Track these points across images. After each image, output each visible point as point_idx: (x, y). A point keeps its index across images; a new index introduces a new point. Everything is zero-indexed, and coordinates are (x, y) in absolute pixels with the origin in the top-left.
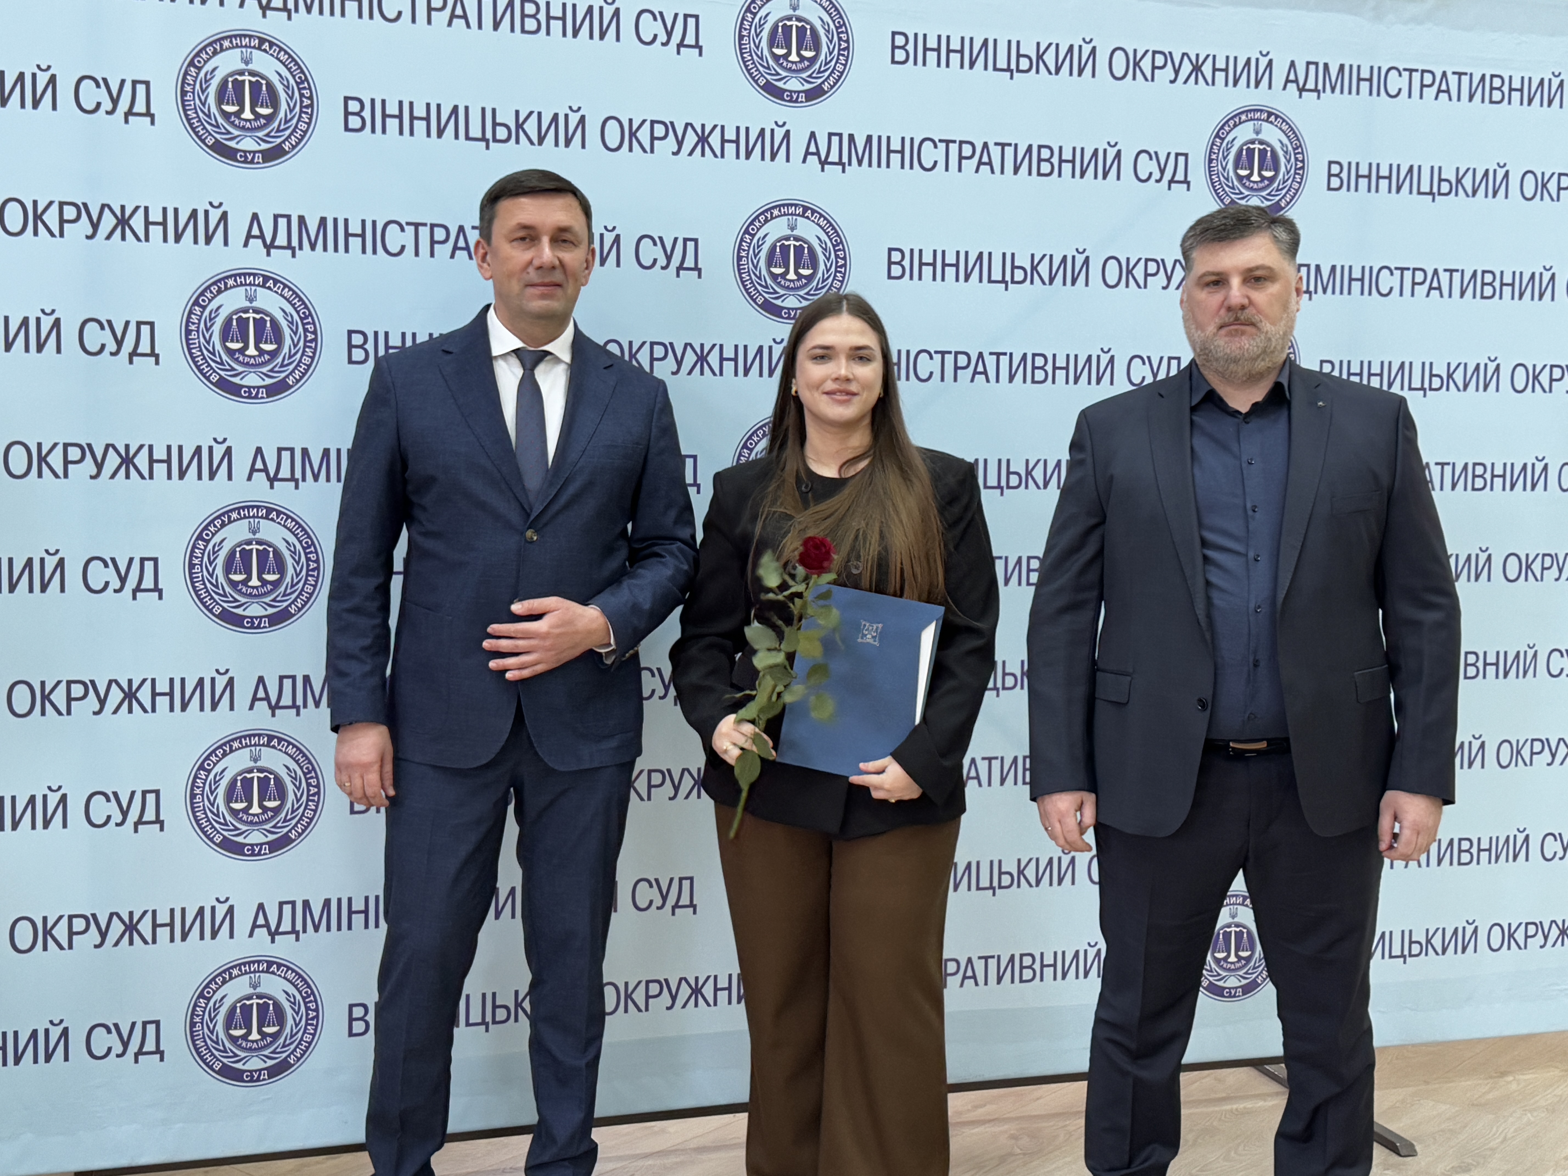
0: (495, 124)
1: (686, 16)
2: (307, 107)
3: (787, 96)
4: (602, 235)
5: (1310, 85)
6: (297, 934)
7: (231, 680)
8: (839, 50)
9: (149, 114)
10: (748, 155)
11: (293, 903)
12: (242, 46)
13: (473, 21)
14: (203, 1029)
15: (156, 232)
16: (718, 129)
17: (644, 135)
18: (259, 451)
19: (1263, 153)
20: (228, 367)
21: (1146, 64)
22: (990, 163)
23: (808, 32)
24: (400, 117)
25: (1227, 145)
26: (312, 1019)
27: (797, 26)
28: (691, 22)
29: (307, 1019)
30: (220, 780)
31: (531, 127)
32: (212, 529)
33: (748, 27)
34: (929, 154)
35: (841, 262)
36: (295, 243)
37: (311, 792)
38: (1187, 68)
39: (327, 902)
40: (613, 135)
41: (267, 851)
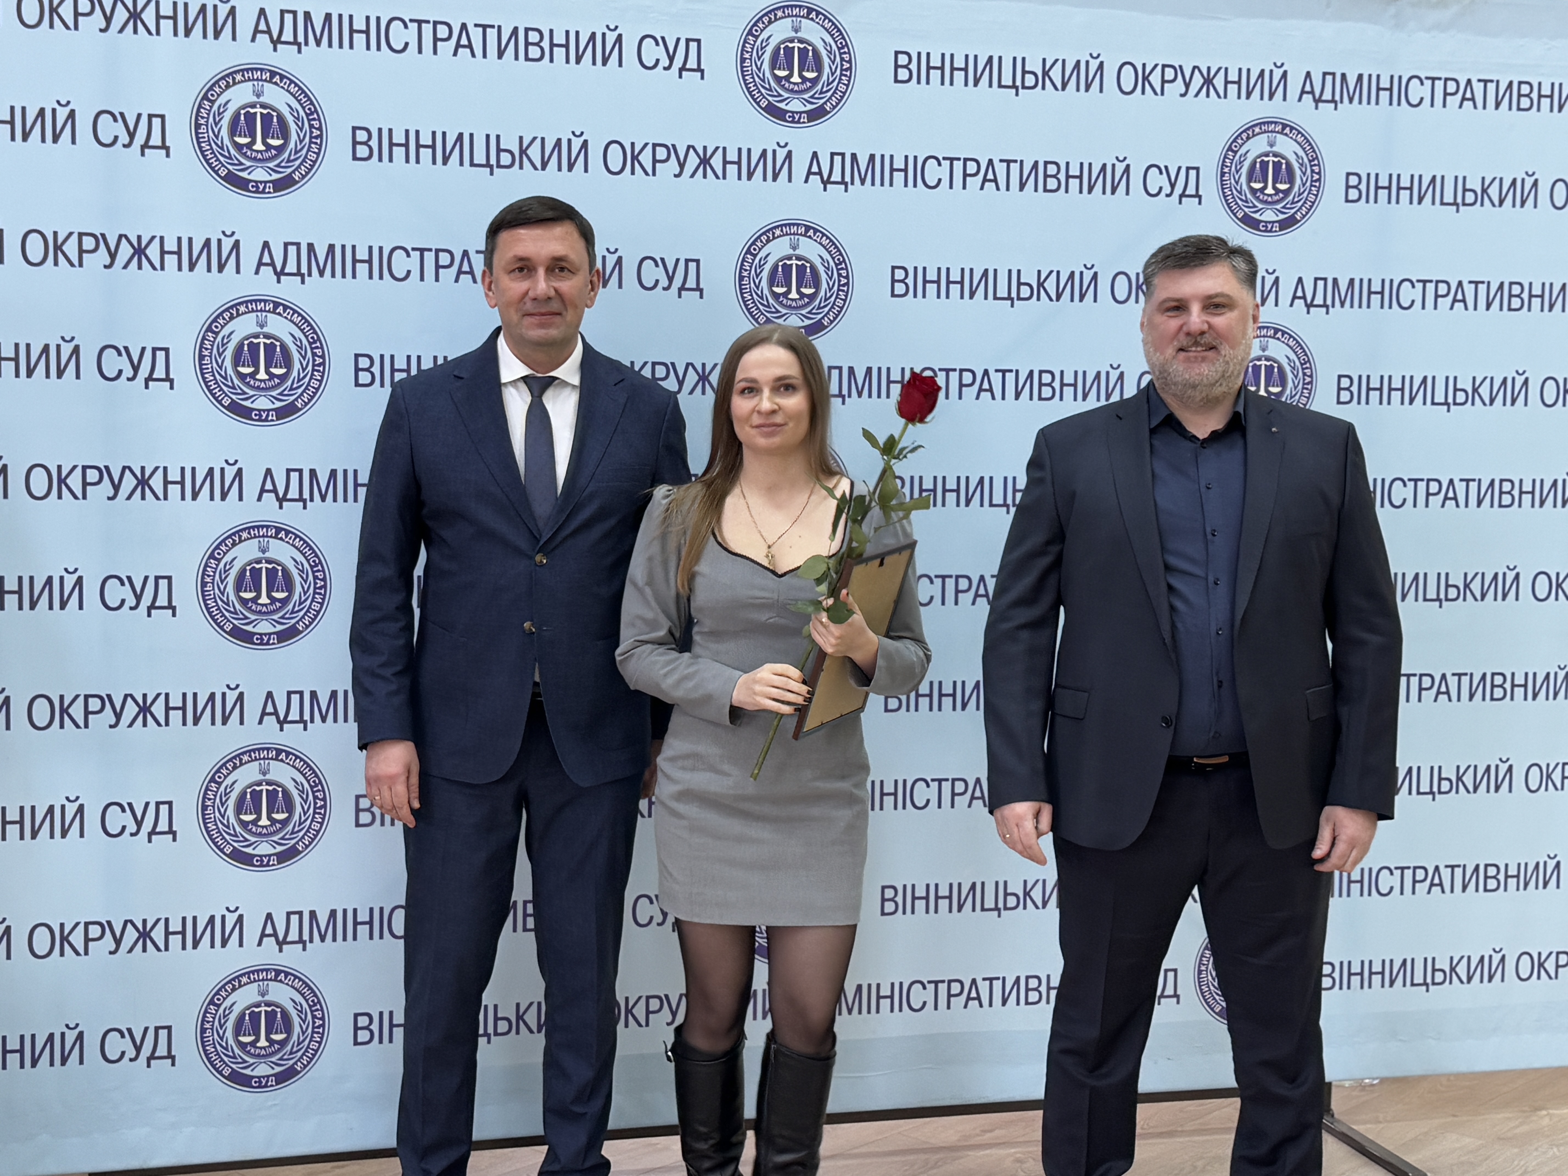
0: (499, 150)
1: (688, 41)
2: (316, 137)
3: (789, 117)
4: (604, 257)
5: (1327, 96)
6: (304, 943)
7: (241, 695)
8: (842, 70)
9: (164, 147)
10: (750, 176)
11: (300, 914)
12: (254, 80)
13: (478, 51)
14: (213, 1035)
15: (171, 261)
16: (720, 151)
17: (646, 158)
18: (269, 472)
19: (1277, 166)
20: (239, 391)
21: (1155, 79)
22: (995, 180)
23: (810, 54)
24: (406, 145)
25: (1240, 157)
26: (318, 1027)
27: (799, 48)
28: (693, 46)
29: (313, 1028)
30: (230, 792)
31: (534, 152)
32: (224, 548)
33: (750, 50)
34: (933, 172)
35: (844, 281)
36: (304, 270)
37: (318, 805)
38: (1198, 81)
39: (333, 913)
40: (615, 157)
41: (276, 863)
